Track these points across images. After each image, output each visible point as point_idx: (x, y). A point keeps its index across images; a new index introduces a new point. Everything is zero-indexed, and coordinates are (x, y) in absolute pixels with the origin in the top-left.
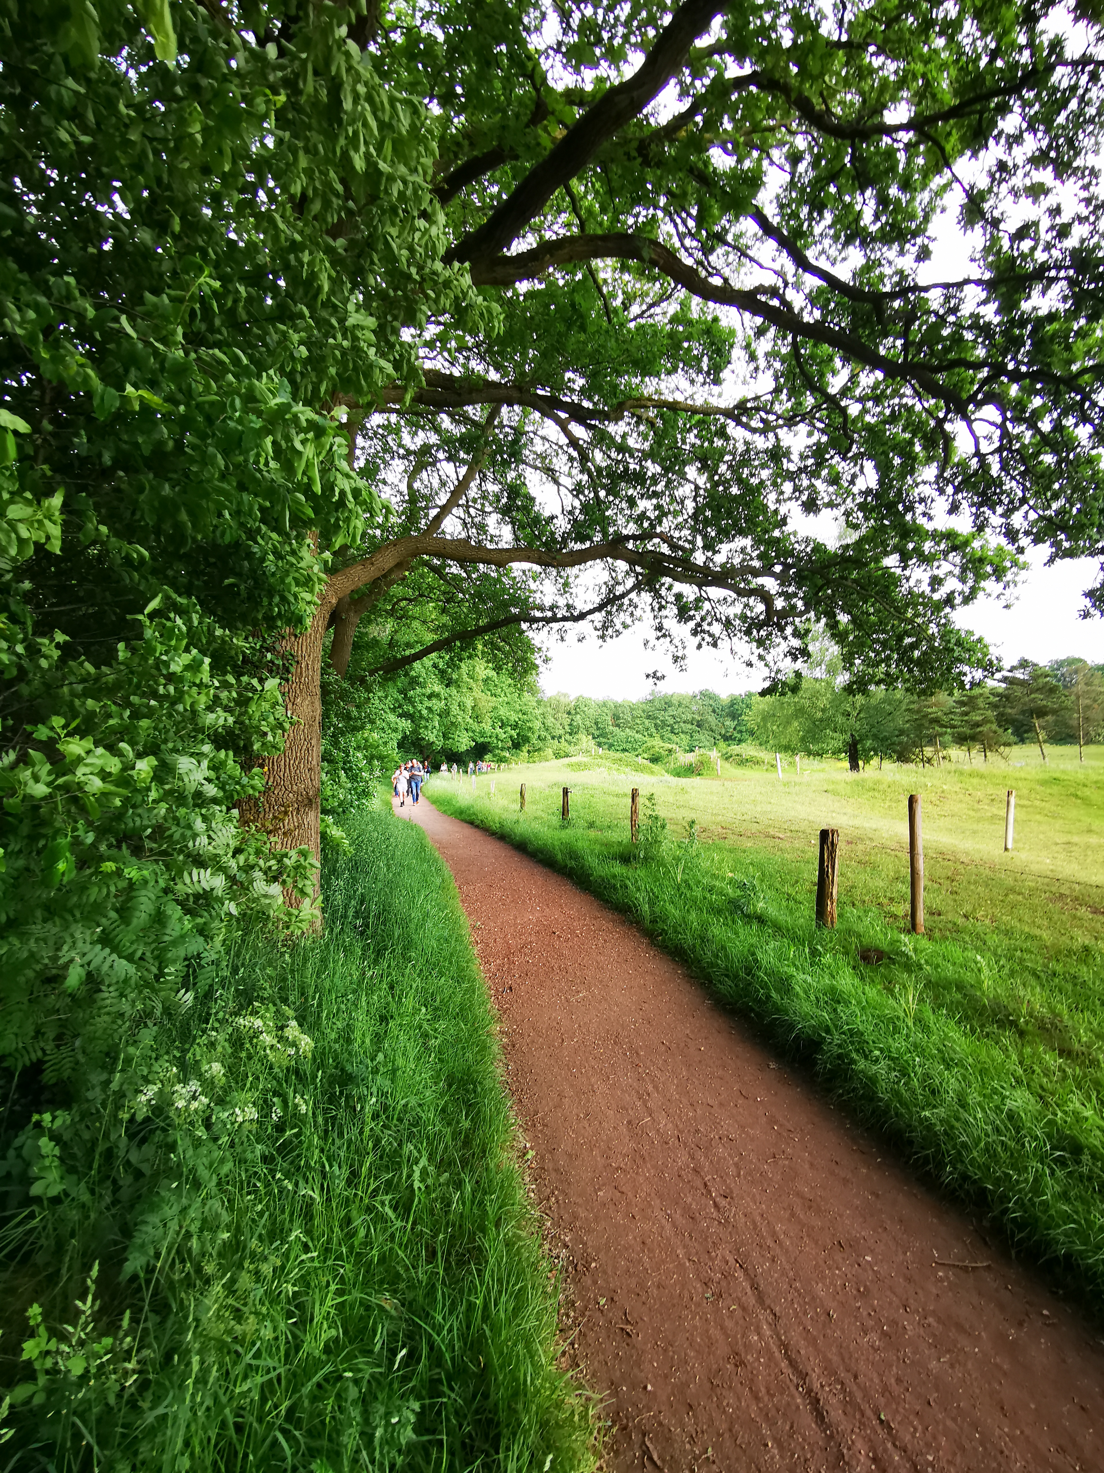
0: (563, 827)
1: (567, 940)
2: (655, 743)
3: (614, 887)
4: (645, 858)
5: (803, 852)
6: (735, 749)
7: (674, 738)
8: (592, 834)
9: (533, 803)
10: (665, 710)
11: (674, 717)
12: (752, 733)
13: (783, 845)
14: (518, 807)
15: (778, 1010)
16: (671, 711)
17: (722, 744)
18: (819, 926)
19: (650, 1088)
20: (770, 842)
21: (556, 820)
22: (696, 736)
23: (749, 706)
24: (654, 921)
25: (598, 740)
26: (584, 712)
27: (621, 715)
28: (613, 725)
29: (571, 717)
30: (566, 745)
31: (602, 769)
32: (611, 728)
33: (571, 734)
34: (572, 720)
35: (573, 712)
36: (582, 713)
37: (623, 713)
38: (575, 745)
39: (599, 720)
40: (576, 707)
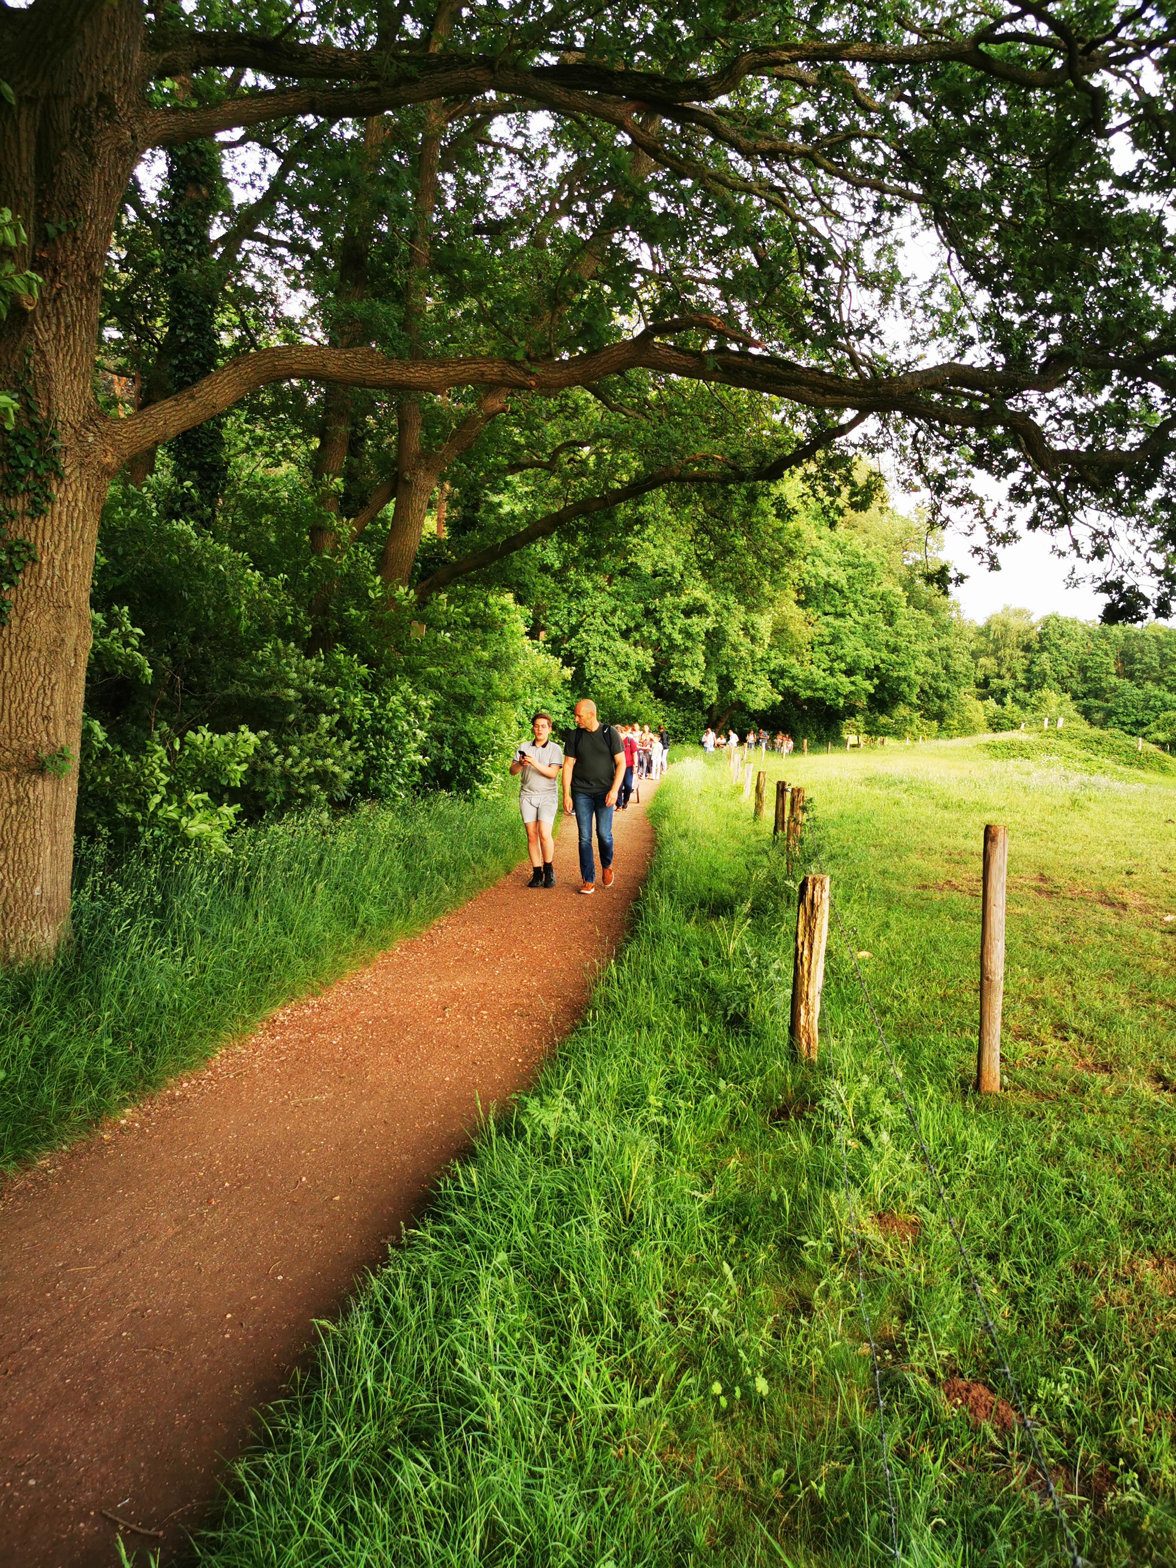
25: (1084, 702)
26: (1057, 647)
27: (1138, 655)
28: (1118, 675)
29: (1029, 656)
30: (1017, 708)
31: (1054, 758)
32: (1113, 680)
33: (1027, 688)
34: (1032, 662)
35: (1036, 646)
36: (1053, 649)
37: (1142, 651)
38: (1035, 709)
39: (1090, 664)
40: (1042, 637)
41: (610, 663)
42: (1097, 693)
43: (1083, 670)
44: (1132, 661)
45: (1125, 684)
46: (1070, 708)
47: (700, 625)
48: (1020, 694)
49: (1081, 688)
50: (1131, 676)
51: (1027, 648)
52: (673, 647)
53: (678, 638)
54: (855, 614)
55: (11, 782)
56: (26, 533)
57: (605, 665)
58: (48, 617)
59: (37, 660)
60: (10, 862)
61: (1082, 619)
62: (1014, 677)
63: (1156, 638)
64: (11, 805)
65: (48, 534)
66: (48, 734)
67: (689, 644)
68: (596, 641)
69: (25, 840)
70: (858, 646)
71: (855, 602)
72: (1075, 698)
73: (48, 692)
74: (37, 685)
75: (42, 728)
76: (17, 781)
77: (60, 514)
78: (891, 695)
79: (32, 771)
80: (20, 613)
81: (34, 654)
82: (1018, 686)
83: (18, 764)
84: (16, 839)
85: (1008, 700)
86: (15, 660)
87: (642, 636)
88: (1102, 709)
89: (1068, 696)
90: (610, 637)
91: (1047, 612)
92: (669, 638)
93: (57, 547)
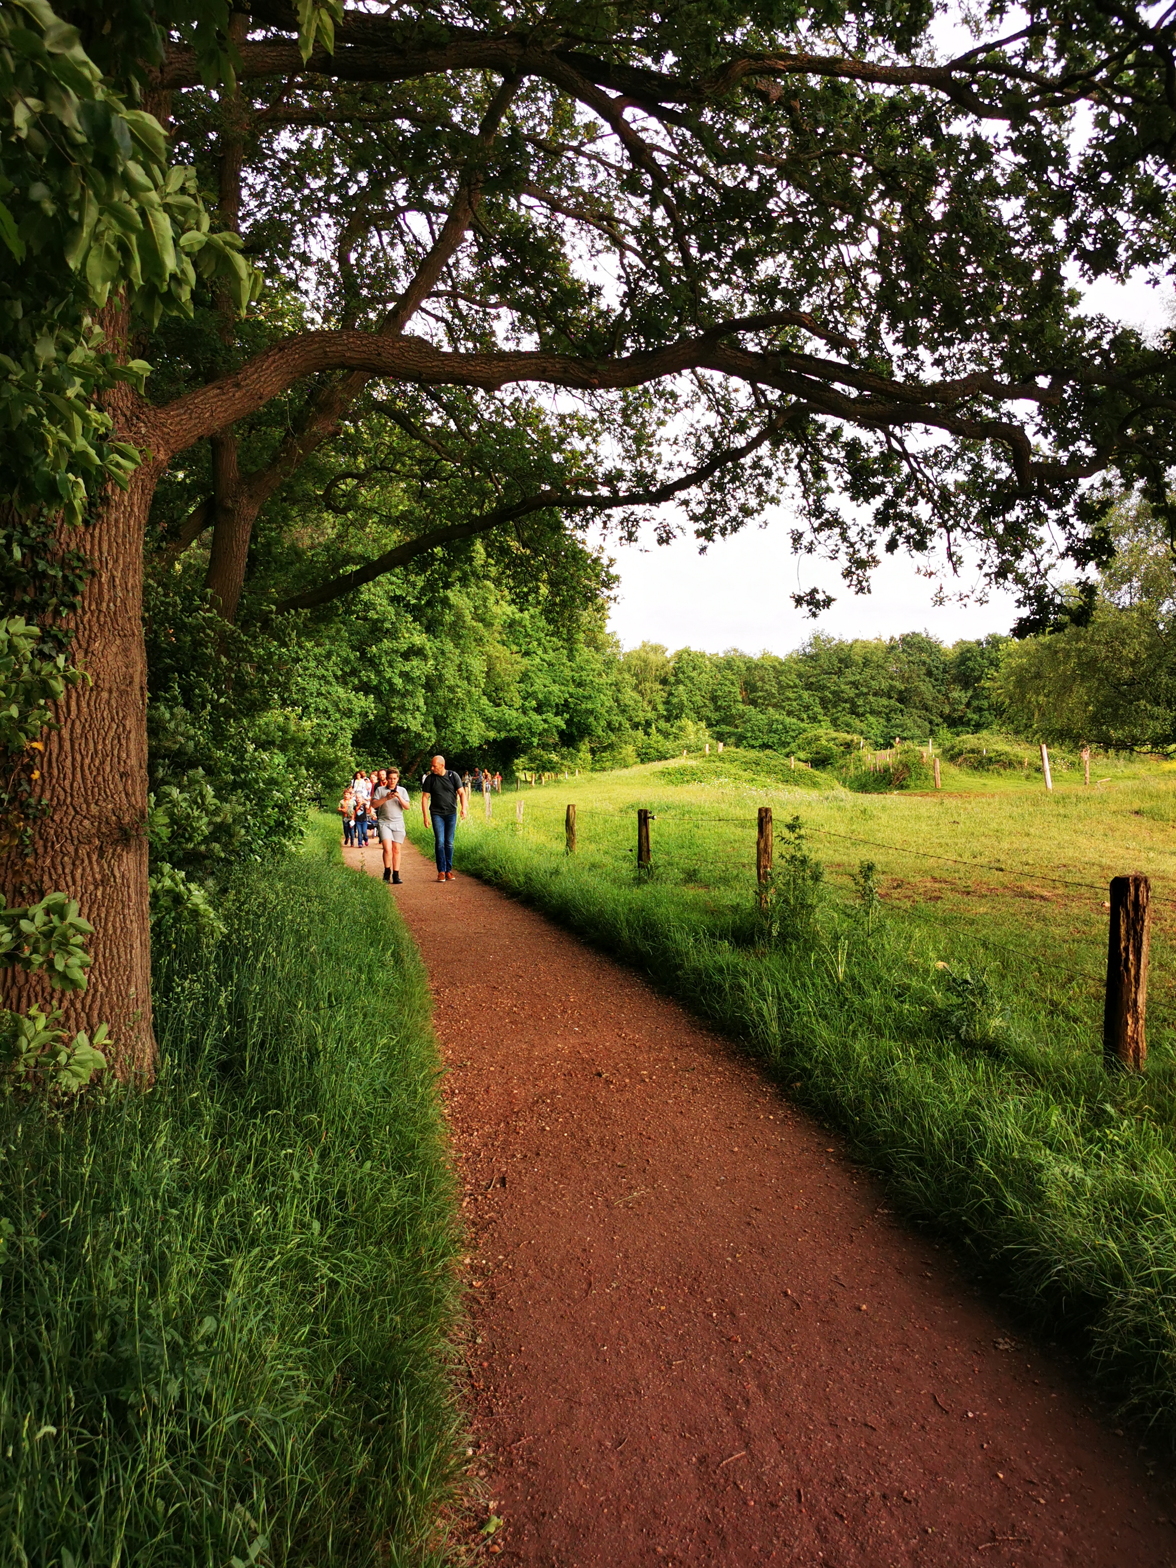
0: (639, 881)
1: (621, 1090)
2: (821, 732)
3: (720, 988)
4: (783, 936)
5: (1086, 922)
6: (969, 740)
7: (856, 722)
8: (690, 892)
9: (591, 839)
10: (840, 673)
11: (855, 684)
12: (999, 711)
13: (1050, 910)
14: (561, 847)
15: (1020, 1232)
16: (851, 675)
17: (944, 733)
18: (1108, 1065)
19: (752, 1387)
20: (1025, 905)
21: (627, 869)
22: (897, 719)
23: (994, 663)
24: (788, 1053)
25: (717, 729)
26: (691, 679)
27: (759, 684)
28: (743, 702)
29: (667, 688)
30: (660, 738)
31: (723, 780)
32: (741, 707)
33: (667, 719)
34: (671, 694)
35: (672, 679)
36: (687, 682)
37: (762, 679)
38: (676, 738)
39: (719, 693)
40: (677, 671)
41: (331, 710)
42: (727, 720)
43: (714, 699)
44: (754, 689)
45: (750, 710)
46: (706, 735)
47: (419, 668)
48: (662, 724)
49: (715, 716)
50: (753, 702)
51: (664, 682)
52: (393, 690)
53: (398, 682)
54: (540, 652)
55: (95, 858)
56: (80, 545)
57: (326, 711)
58: (114, 649)
59: (108, 702)
60: (101, 959)
61: (708, 652)
62: (655, 709)
63: (774, 667)
64: (96, 888)
65: (105, 547)
66: (127, 794)
67: (410, 687)
68: (313, 685)
69: (115, 931)
70: (547, 683)
71: (539, 640)
72: (710, 725)
73: (124, 742)
74: (112, 734)
75: (121, 788)
76: (101, 856)
77: (117, 521)
78: (578, 729)
79: (116, 842)
80: (84, 645)
81: (105, 695)
82: (660, 717)
83: (99, 834)
84: (106, 930)
85: (653, 730)
86: (84, 704)
87: (360, 681)
88: (734, 734)
89: (703, 724)
90: (328, 683)
91: (680, 647)
92: (389, 681)
93: (116, 561)
